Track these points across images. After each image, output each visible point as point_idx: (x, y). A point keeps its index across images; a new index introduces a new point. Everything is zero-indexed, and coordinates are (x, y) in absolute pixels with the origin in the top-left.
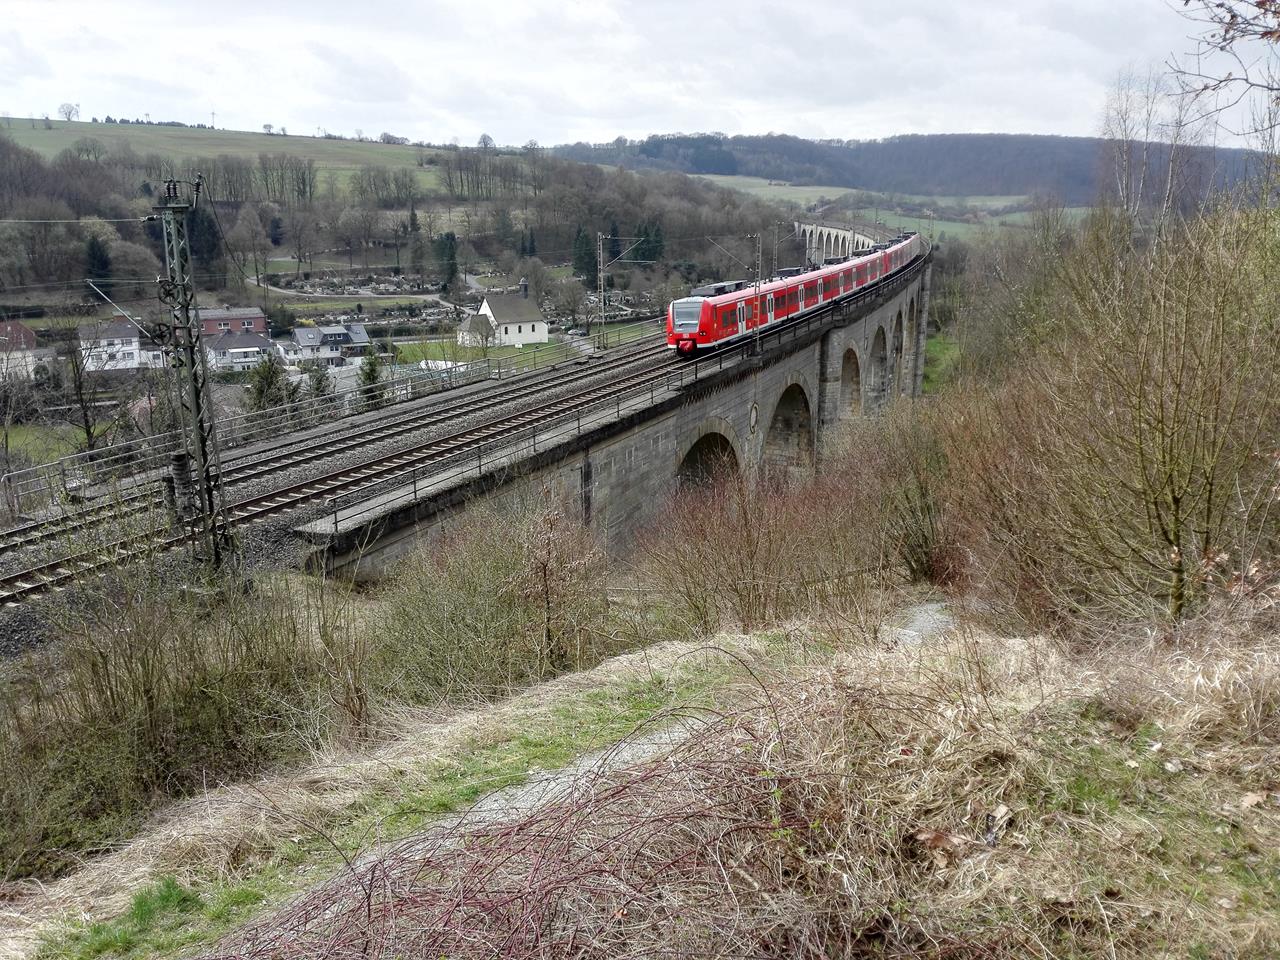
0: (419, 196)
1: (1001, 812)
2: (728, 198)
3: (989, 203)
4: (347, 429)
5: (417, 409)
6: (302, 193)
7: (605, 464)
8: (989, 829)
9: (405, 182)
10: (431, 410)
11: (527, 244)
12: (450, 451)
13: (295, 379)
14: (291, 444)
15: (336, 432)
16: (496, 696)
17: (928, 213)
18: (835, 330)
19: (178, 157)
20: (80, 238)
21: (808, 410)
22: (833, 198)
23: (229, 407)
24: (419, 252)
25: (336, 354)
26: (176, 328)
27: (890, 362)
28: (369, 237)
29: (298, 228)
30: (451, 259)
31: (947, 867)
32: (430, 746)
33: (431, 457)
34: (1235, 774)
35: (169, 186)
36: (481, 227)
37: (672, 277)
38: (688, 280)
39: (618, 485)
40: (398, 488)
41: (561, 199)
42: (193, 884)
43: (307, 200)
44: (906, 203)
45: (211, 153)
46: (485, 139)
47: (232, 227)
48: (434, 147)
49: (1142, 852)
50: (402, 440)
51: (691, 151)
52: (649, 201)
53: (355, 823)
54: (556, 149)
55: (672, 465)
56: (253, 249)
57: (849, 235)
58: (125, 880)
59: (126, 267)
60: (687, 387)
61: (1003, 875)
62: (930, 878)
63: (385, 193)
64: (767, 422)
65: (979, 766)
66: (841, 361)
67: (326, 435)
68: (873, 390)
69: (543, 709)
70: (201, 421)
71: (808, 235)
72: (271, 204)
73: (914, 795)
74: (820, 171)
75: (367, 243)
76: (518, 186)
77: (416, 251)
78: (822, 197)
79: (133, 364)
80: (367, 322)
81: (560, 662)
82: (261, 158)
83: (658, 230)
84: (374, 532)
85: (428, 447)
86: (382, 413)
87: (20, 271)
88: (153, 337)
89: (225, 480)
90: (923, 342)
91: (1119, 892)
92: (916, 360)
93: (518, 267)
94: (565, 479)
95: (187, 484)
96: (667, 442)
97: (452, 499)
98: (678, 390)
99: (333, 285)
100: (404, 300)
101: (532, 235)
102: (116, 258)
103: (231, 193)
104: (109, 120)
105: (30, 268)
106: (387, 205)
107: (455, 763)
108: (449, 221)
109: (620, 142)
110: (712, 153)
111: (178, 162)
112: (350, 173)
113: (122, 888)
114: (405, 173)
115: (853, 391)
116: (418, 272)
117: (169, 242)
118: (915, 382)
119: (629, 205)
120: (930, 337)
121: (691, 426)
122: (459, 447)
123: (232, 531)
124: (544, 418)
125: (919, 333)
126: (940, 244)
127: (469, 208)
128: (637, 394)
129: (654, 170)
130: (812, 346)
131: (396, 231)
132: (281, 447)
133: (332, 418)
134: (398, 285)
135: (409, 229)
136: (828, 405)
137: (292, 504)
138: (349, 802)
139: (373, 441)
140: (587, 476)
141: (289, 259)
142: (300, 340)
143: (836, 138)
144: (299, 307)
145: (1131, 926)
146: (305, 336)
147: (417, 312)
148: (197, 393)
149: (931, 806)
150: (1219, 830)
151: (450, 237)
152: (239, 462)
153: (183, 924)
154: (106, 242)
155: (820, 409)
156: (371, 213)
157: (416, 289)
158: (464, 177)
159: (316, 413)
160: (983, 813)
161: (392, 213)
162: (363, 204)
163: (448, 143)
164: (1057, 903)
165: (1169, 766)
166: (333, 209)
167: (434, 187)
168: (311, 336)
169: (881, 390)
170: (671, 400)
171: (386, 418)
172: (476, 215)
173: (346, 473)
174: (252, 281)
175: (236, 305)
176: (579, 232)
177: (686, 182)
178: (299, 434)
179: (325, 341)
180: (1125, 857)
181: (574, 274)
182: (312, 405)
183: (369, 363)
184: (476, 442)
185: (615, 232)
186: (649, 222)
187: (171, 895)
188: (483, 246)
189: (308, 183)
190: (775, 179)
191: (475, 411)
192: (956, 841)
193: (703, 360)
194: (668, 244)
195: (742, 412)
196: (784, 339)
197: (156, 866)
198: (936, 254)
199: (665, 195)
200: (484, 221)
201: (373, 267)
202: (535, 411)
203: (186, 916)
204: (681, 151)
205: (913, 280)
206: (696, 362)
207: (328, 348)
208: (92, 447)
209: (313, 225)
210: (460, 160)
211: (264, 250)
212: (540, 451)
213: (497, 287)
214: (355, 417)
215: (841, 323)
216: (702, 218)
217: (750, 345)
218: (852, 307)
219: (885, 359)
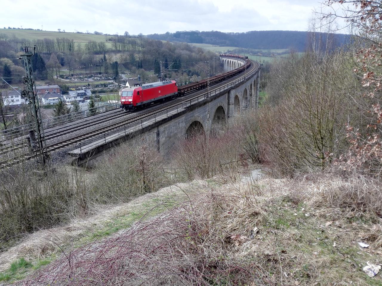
0: (106, 50)
1: (255, 229)
2: (200, 51)
3: (277, 51)
4: (84, 122)
5: (106, 115)
6: (70, 50)
7: (164, 131)
8: (252, 234)
9: (102, 46)
10: (110, 116)
11: (140, 65)
12: (116, 128)
13: (69, 107)
14: (67, 127)
15: (81, 123)
16: (127, 201)
17: (260, 54)
18: (232, 90)
19: (32, 39)
20: (1, 65)
21: (224, 113)
22: (232, 50)
23: (49, 116)
25: (82, 99)
26: (29, 92)
27: (248, 99)
28: (91, 63)
29: (69, 60)
30: (117, 69)
31: (239, 246)
32: (105, 216)
33: (110, 130)
34: (324, 216)
35: (25, 48)
36: (125, 60)
37: (184, 74)
38: (189, 75)
39: (168, 137)
40: (100, 139)
41: (150, 51)
42: (30, 259)
43: (72, 52)
44: (253, 52)
45: (42, 38)
46: (126, 33)
47: (49, 61)
48: (111, 35)
49: (294, 240)
50: (101, 125)
51: (189, 36)
52: (177, 51)
53: (80, 240)
54: (148, 36)
55: (184, 131)
56: (55, 67)
57: (236, 61)
58: (9, 259)
59: (16, 73)
60: (188, 107)
61: (254, 248)
62: (233, 249)
63: (96, 50)
64: (212, 117)
65: (250, 216)
66: (234, 99)
67: (78, 123)
68: (244, 107)
69: (139, 204)
70: (38, 120)
71: (224, 61)
72: (61, 53)
73: (231, 225)
74: (228, 42)
75: (91, 65)
76: (137, 47)
77: (106, 67)
78: (228, 50)
79: (19, 103)
80: (91, 89)
81: (147, 189)
82: (57, 39)
83: (180, 60)
84: (92, 153)
85: (109, 127)
86: (95, 117)
88: (24, 94)
89: (46, 138)
90: (258, 93)
91: (285, 251)
92: (256, 98)
93: (137, 72)
94: (152, 136)
95: (34, 139)
96: (182, 124)
97: (116, 143)
98: (185, 108)
99: (81, 78)
100: (102, 82)
101: (141, 62)
102: (13, 71)
103: (48, 50)
104: (9, 28)
106: (97, 53)
107: (112, 221)
108: (116, 58)
109: (168, 33)
110: (195, 36)
111: (31, 40)
112: (85, 44)
113: (8, 262)
114: (102, 43)
115: (238, 107)
116: (107, 73)
117: (26, 65)
118: (256, 104)
119: (171, 52)
120: (260, 91)
121: (190, 119)
122: (119, 127)
123: (48, 153)
124: (145, 117)
125: (257, 90)
126: (263, 63)
127: (122, 54)
128: (173, 110)
129: (178, 42)
130: (225, 95)
131: (100, 61)
132: (64, 127)
133: (81, 118)
134: (101, 77)
135: (104, 60)
136: (230, 112)
137: (67, 145)
138: (79, 233)
139: (92, 125)
140: (158, 135)
141: (67, 70)
142: (71, 95)
143: (232, 32)
144: (70, 85)
145: (287, 261)
146: (72, 94)
147: (107, 86)
148: (36, 112)
149: (235, 228)
150: (318, 233)
151: (116, 63)
152: (51, 132)
153: (26, 271)
154: (9, 66)
155: (228, 113)
156: (92, 56)
157: (106, 79)
158: (120, 44)
159: (76, 117)
160: (250, 230)
161: (98, 55)
162: (89, 53)
163: (115, 34)
164: (268, 255)
165: (306, 215)
166: (80, 55)
167: (111, 48)
168: (74, 94)
169: (246, 107)
170: (183, 111)
171: (96, 118)
172: (124, 56)
173: (84, 135)
174: (55, 77)
175: (51, 85)
176: (156, 61)
177: (187, 46)
178: (70, 123)
179: (79, 95)
180: (289, 241)
181: (154, 74)
182: (74, 114)
183: (91, 101)
184: (124, 125)
185: (166, 61)
186: (176, 58)
187: (22, 263)
188: (126, 65)
189: (72, 47)
190: (214, 44)
191: (124, 115)
192: (242, 238)
193: (192, 99)
194: (183, 64)
195: (205, 114)
196: (217, 93)
197: (18, 255)
198: (262, 66)
199: (182, 50)
200: (126, 58)
201: (93, 72)
202: (142, 115)
203: (27, 269)
204: (186, 36)
205: (255, 74)
206: (190, 100)
207: (79, 97)
208: (6, 129)
209: (74, 60)
210: (119, 39)
211: (59, 67)
212: (144, 127)
213: (131, 78)
214: (87, 118)
215: (234, 88)
216: (193, 56)
217: (207, 94)
218: (237, 83)
219: (247, 98)
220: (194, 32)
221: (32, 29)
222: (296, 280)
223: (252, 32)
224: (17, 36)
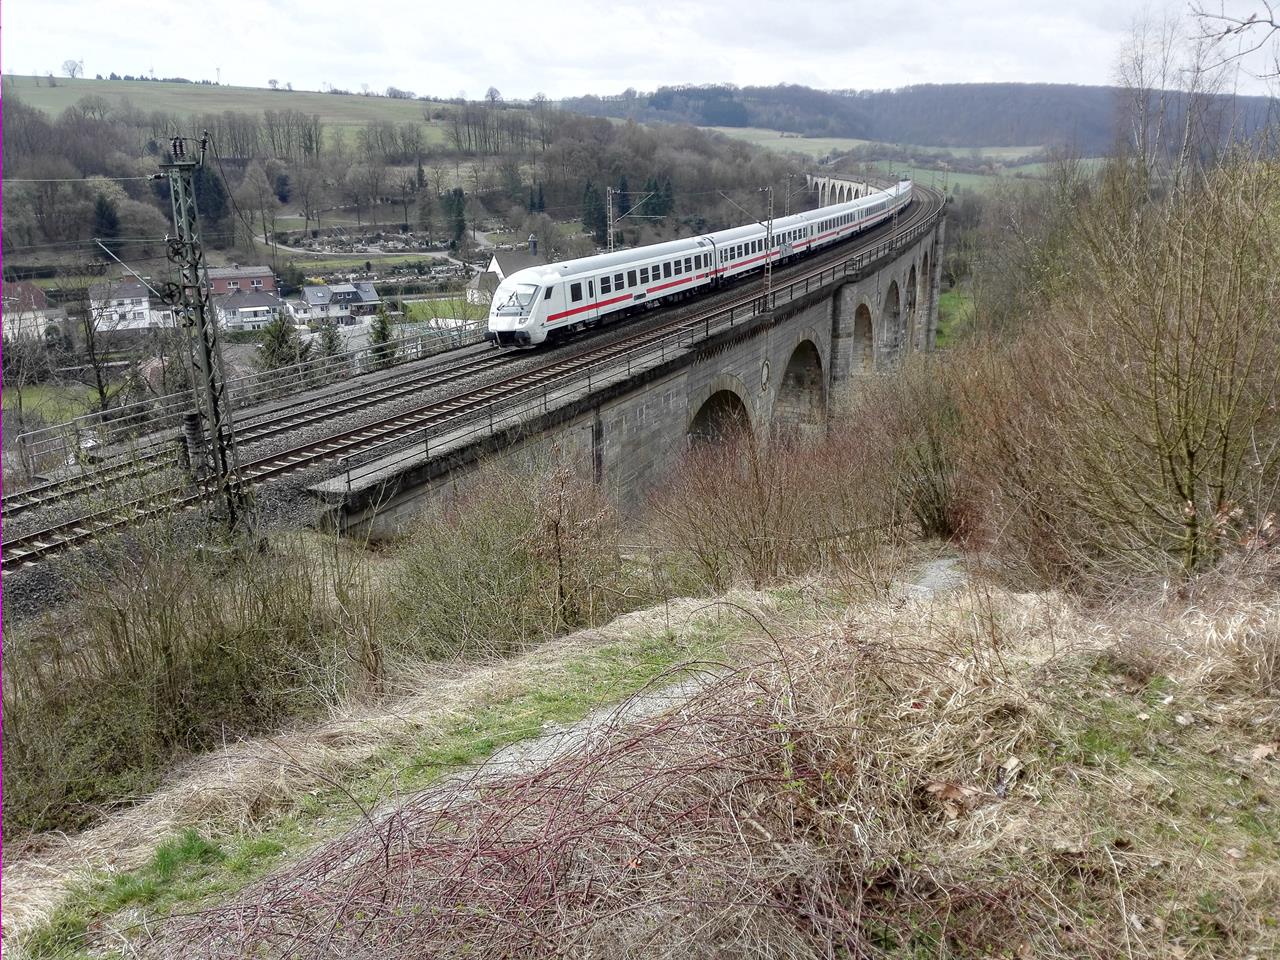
0: (426, 152)
1: (1012, 763)
2: (741, 150)
3: (1005, 154)
4: (358, 388)
5: (428, 368)
6: (309, 149)
7: (617, 422)
8: (999, 781)
9: (412, 137)
10: (441, 369)
11: (536, 200)
12: (461, 409)
13: (306, 338)
14: (303, 403)
15: (347, 391)
16: (509, 652)
17: (942, 164)
18: (847, 285)
19: (185, 114)
20: (87, 197)
21: (820, 366)
22: (846, 150)
23: (241, 366)
24: (426, 210)
25: (346, 313)
26: (185, 287)
27: (902, 318)
28: (377, 194)
29: (305, 185)
30: (459, 215)
31: (958, 818)
32: (446, 701)
33: (442, 416)
34: (1246, 727)
35: (175, 143)
36: (488, 183)
39: (629, 443)
40: (410, 447)
41: (570, 153)
42: (215, 836)
43: (315, 157)
44: (920, 155)
45: (217, 110)
46: (493, 93)
47: (239, 185)
48: (441, 101)
49: (1152, 804)
50: (413, 399)
51: (702, 103)
52: (660, 154)
53: (373, 776)
54: (564, 102)
55: (683, 423)
56: (261, 207)
57: (862, 187)
58: (148, 832)
59: (135, 226)
60: (697, 345)
61: (1014, 826)
62: (941, 828)
63: (392, 149)
64: (778, 378)
65: (990, 719)
66: (854, 318)
67: (337, 394)
68: (886, 346)
69: (556, 665)
70: (213, 381)
71: (820, 188)
72: (278, 161)
73: (925, 748)
74: (832, 122)
75: (375, 200)
76: (526, 140)
77: (424, 208)
78: (835, 149)
79: (143, 324)
80: (376, 281)
81: (573, 619)
82: (266, 114)
83: (669, 184)
84: (388, 490)
85: (439, 406)
86: (393, 372)
87: (29, 230)
88: (164, 296)
89: (238, 439)
90: (936, 297)
91: (1129, 842)
92: (930, 315)
93: (527, 223)
94: (576, 438)
95: (200, 442)
96: (679, 398)
97: (464, 458)
98: (689, 347)
99: (342, 243)
100: (412, 258)
101: (540, 189)
102: (125, 217)
103: (237, 150)
104: (113, 77)
105: (38, 228)
106: (395, 160)
107: (471, 717)
108: (456, 176)
109: (629, 94)
110: (722, 103)
111: (184, 118)
112: (357, 129)
113: (145, 841)
114: (412, 128)
115: (866, 346)
116: (426, 229)
117: (177, 200)
118: (928, 336)
119: (639, 159)
120: (944, 291)
121: (702, 384)
122: (470, 406)
123: (246, 490)
124: (555, 376)
125: (932, 287)
126: (954, 196)
127: (477, 164)
128: (648, 351)
129: (664, 122)
130: (824, 303)
131: (404, 188)
132: (293, 406)
133: (345, 377)
134: (407, 242)
135: (417, 185)
136: (840, 361)
137: (305, 463)
138: (367, 755)
139: (384, 400)
140: (598, 434)
141: (297, 216)
142: (309, 298)
144: (308, 265)
145: (1141, 875)
146: (314, 295)
147: (426, 269)
148: (208, 353)
149: (942, 759)
150: (1229, 781)
151: (458, 193)
152: (251, 421)
153: (205, 875)
154: (114, 201)
155: (832, 365)
156: (378, 169)
157: (424, 246)
158: (472, 132)
159: (329, 372)
160: (993, 765)
161: (399, 169)
162: (371, 160)
163: (455, 97)
164: (1067, 853)
165: (1180, 719)
166: (340, 166)
167: (441, 142)
168: (320, 295)
169: (894, 345)
170: (682, 357)
171: (397, 377)
172: (484, 170)
173: (358, 433)
174: (260, 239)
175: (245, 264)
176: (591, 189)
177: (697, 135)
178: (311, 393)
179: (337, 300)
180: (1135, 808)
181: (583, 230)
182: (323, 364)
183: (380, 321)
184: (488, 401)
185: (624, 187)
186: (659, 176)
187: (193, 847)
188: (491, 203)
189: (314, 139)
190: (787, 131)
191: (485, 369)
192: (966, 792)
193: (713, 317)
194: (679, 199)
195: (753, 368)
196: (796, 295)
197: (178, 819)
198: (950, 206)
199: (675, 149)
200: (492, 177)
201: (382, 224)
202: (546, 369)
203: (207, 868)
204: (691, 103)
205: (927, 233)
206: (707, 319)
207: (337, 308)
208: (105, 407)
209: (320, 182)
210: (468, 114)
211: (272, 207)
212: (552, 409)
213: (506, 244)
214: (366, 376)
215: (854, 278)
216: (713, 171)
217: (762, 301)
218: (865, 262)
219: (899, 314)
220: (719, 88)
221: (184, 81)
222: (1174, 944)
223: (917, 88)
224: (136, 105)
